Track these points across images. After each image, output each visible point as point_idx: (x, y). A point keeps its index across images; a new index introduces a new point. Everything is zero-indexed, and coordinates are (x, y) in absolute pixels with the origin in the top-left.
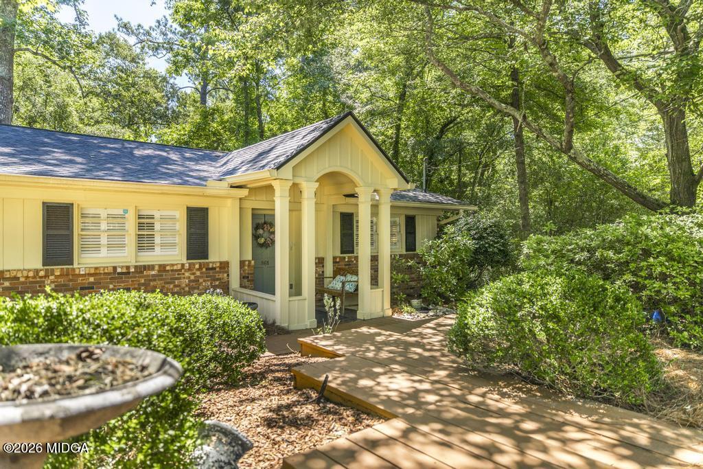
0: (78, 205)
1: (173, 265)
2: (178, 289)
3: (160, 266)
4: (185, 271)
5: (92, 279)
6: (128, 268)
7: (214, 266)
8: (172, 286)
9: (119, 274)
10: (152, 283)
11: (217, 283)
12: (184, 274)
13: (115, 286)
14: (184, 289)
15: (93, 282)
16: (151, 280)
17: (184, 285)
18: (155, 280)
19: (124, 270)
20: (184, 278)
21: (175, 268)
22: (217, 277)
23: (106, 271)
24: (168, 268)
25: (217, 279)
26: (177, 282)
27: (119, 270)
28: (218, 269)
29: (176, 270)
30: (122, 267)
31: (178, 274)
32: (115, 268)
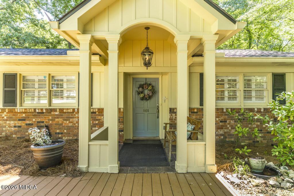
0: (20, 74)
1: (68, 109)
2: (71, 124)
3: (60, 109)
4: (76, 113)
5: (24, 115)
6: (42, 109)
7: (94, 111)
8: (68, 122)
9: (38, 113)
10: (56, 120)
11: (97, 122)
12: (75, 115)
13: (36, 120)
14: (75, 124)
15: (25, 117)
16: (56, 118)
17: (75, 122)
18: (58, 118)
19: (40, 111)
20: (75, 118)
21: (69, 111)
22: (97, 118)
23: (30, 111)
24: (65, 111)
25: (97, 120)
26: (71, 120)
27: (37, 111)
28: (97, 113)
29: (70, 112)
30: (38, 109)
31: (72, 115)
32: (35, 109)
